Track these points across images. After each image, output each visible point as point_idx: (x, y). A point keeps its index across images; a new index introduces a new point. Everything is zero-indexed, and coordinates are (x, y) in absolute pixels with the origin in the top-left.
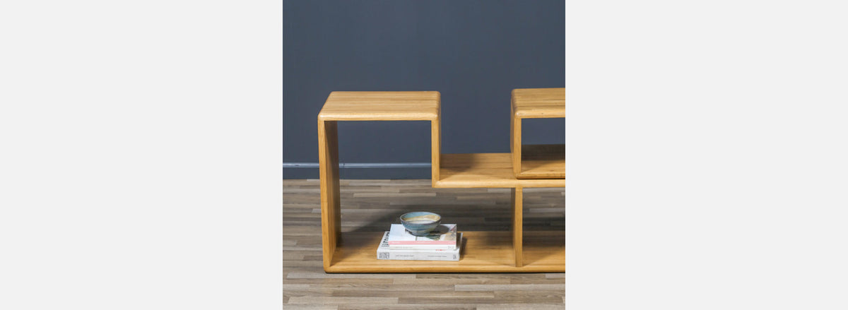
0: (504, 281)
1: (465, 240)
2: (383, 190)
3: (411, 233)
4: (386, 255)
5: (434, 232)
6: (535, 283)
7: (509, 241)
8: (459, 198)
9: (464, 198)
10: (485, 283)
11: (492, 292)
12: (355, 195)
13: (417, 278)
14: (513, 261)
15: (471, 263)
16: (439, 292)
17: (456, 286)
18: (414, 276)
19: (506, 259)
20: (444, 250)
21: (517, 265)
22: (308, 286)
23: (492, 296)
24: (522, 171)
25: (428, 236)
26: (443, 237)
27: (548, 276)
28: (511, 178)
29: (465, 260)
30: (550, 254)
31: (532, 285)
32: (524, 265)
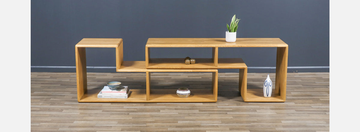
0: (142, 105)
1: (131, 92)
2: (107, 76)
3: (111, 89)
4: (101, 96)
5: (119, 88)
6: (152, 106)
7: (145, 93)
8: (134, 79)
9: (136, 79)
10: (135, 106)
11: (136, 109)
12: (97, 78)
13: (111, 104)
14: (146, 99)
15: (131, 99)
16: (118, 109)
17: (124, 107)
18: (111, 103)
19: (144, 98)
20: (122, 95)
21: (147, 100)
22: (71, 106)
23: (136, 110)
24: (149, 66)
25: (116, 90)
26: (122, 90)
27: (158, 104)
28: (145, 69)
29: (130, 98)
30: (160, 97)
31: (151, 107)
32: (149, 100)
